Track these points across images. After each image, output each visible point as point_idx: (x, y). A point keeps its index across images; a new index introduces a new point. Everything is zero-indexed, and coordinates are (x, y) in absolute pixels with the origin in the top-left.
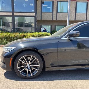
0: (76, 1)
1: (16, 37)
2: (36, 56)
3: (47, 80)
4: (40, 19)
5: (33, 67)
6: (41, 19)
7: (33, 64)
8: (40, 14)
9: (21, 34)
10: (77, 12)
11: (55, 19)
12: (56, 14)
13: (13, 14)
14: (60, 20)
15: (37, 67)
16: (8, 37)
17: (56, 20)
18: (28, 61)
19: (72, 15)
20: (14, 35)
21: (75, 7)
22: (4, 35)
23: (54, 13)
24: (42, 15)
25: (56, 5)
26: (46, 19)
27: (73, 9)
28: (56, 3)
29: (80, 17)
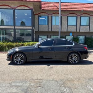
0: (68, 16)
1: (16, 45)
3: (26, 65)
4: (37, 30)
5: (22, 59)
7: (21, 58)
9: (20, 43)
10: (69, 24)
11: (50, 30)
13: (14, 27)
15: (23, 60)
16: (10, 46)
18: (19, 57)
19: (65, 27)
20: (15, 44)
22: (7, 44)
27: (65, 22)
29: (71, 29)
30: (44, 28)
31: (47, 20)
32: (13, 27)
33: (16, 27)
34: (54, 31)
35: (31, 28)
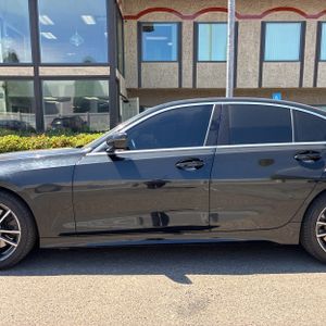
2: (9, 203)
4: (135, 86)
6: (140, 85)
8: (136, 70)
10: (266, 58)
11: (187, 83)
12: (191, 66)
13: (36, 71)
14: (206, 87)
17: (191, 86)
19: (250, 70)
21: (259, 41)
23: (184, 62)
24: (143, 71)
25: (192, 36)
26: (157, 86)
27: (252, 47)
28: (192, 29)
29: (278, 77)
30: (161, 75)
31: (173, 44)
32: (29, 72)
33: (43, 71)
35: (106, 71)
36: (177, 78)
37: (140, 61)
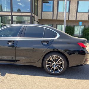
4: (40, 18)
6: (42, 18)
11: (55, 18)
12: (56, 13)
19: (73, 15)
21: (76, 6)
23: (54, 12)
25: (57, 5)
28: (57, 3)
29: (81, 17)
30: (48, 16)
34: (60, 19)
35: (29, 14)
36: (52, 16)
37: (42, 11)
